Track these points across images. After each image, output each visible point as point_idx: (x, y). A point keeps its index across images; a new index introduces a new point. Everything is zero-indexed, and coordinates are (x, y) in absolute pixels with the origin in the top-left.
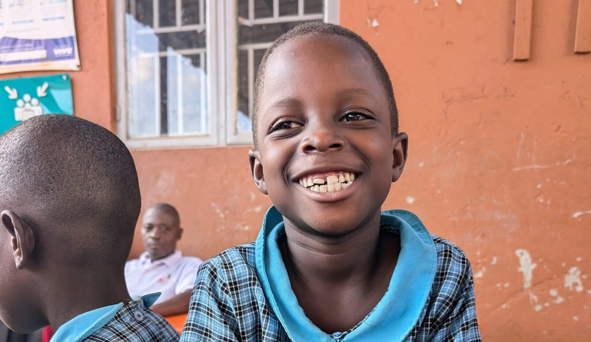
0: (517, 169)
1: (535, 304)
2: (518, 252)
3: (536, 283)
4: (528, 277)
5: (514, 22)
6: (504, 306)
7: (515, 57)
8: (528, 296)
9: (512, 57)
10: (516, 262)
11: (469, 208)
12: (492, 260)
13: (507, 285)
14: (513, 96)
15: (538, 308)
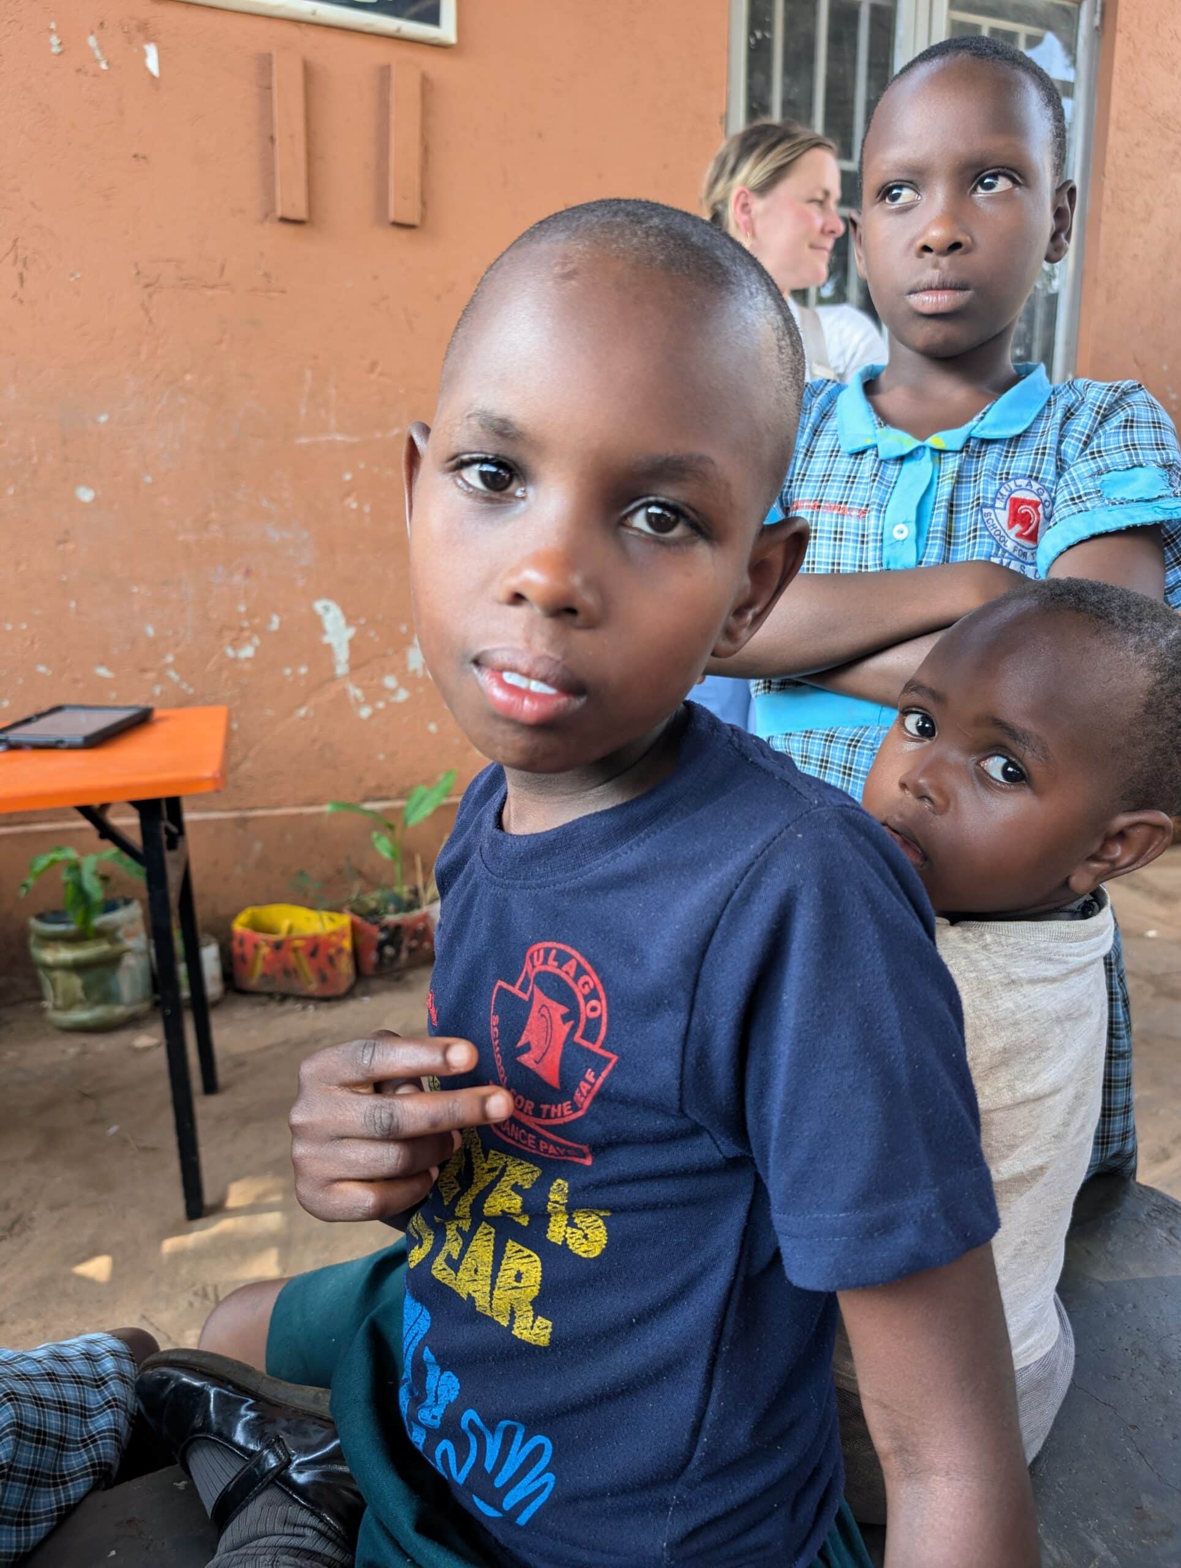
0: (304, 440)
1: (359, 704)
2: (319, 606)
3: (355, 666)
4: (342, 655)
5: (272, 139)
6: (302, 712)
7: (279, 213)
8: (345, 691)
9: (274, 210)
10: (316, 624)
11: (213, 515)
12: (270, 621)
13: (303, 670)
14: (283, 292)
15: (365, 712)
